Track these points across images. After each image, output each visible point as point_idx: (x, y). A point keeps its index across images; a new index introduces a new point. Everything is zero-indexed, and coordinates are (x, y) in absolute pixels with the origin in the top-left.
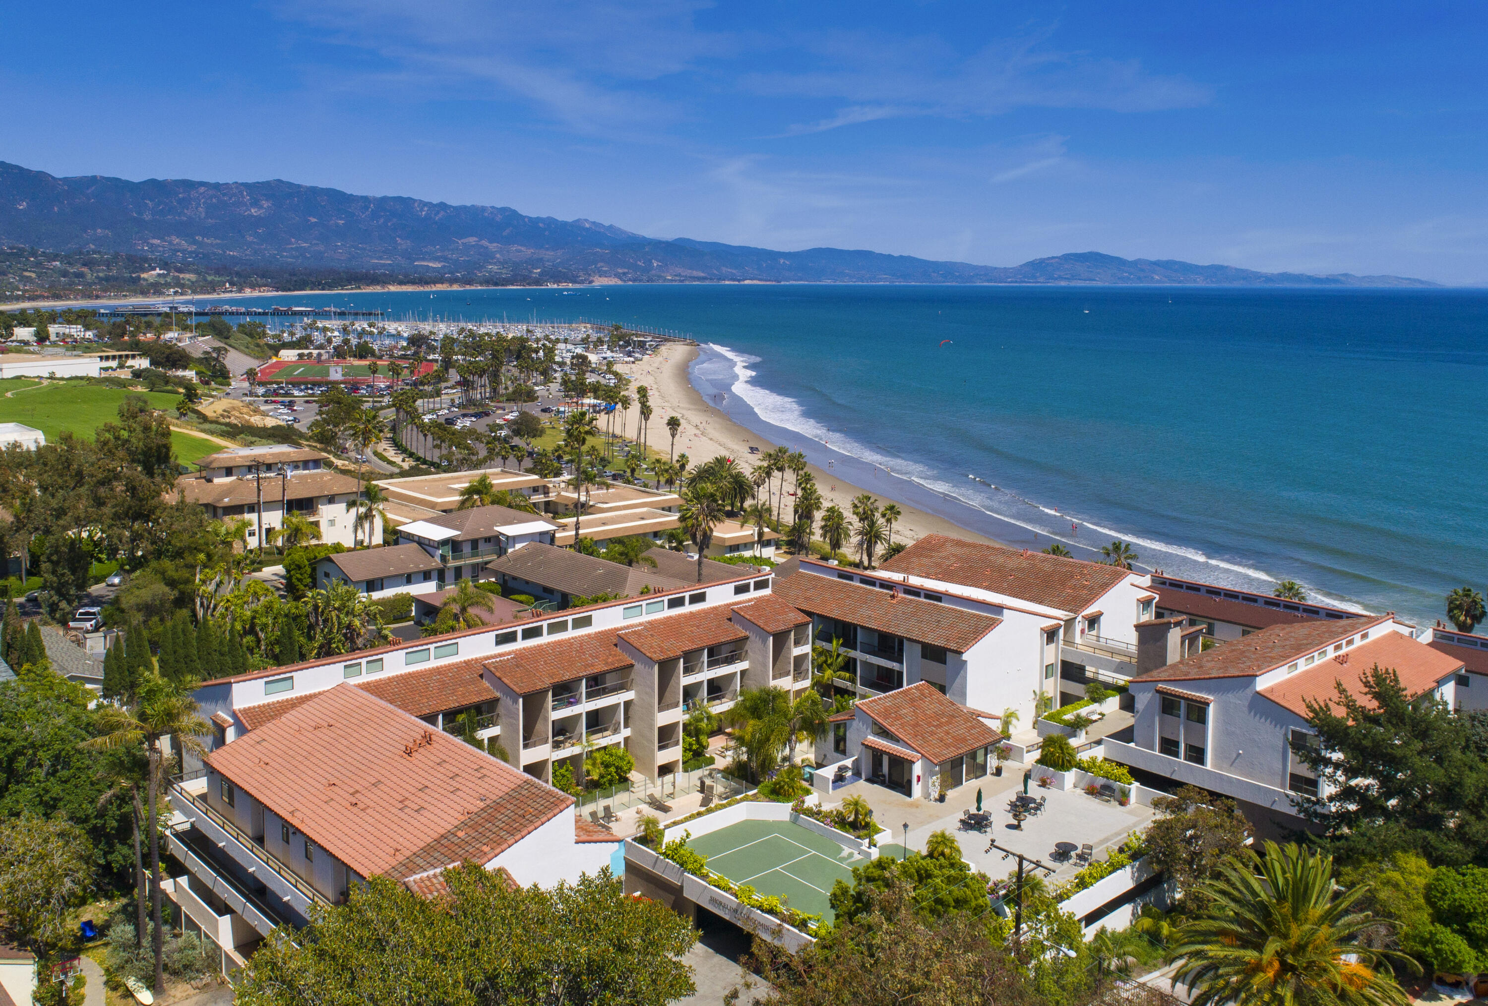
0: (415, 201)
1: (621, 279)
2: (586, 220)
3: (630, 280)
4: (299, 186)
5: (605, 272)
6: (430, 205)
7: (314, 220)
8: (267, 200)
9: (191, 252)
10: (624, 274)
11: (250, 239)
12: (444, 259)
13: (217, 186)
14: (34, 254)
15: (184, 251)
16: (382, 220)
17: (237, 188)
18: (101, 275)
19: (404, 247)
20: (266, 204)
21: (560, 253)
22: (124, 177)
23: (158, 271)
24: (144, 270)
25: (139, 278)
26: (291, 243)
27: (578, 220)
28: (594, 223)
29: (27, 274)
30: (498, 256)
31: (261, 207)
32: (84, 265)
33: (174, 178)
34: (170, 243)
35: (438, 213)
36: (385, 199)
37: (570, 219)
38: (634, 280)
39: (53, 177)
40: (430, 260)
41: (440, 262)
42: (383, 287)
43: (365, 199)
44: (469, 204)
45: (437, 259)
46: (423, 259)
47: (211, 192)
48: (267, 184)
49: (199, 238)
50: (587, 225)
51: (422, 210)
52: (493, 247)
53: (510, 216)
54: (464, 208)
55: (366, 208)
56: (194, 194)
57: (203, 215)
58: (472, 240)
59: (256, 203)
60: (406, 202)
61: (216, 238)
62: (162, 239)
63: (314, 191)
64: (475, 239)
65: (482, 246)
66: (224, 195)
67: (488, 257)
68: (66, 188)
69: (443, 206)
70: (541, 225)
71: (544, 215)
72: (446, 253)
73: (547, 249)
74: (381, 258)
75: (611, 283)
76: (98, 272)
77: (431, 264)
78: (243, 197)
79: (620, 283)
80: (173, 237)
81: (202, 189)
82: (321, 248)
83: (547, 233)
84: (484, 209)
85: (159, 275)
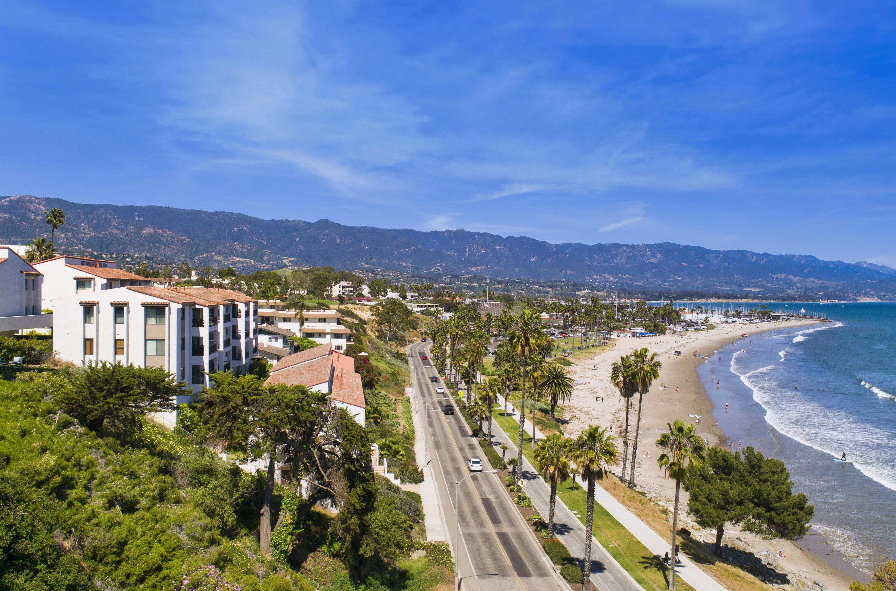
0: (748, 252)
1: (880, 299)
2: (865, 262)
3: (887, 300)
4: (679, 245)
5: (872, 295)
6: (758, 254)
7: (685, 264)
8: (660, 254)
9: (615, 283)
10: (884, 296)
11: (648, 275)
12: (763, 286)
13: (633, 247)
14: (528, 282)
15: (610, 282)
16: (727, 264)
17: (643, 247)
18: (557, 292)
19: (738, 280)
20: (659, 256)
21: (842, 283)
22: (585, 243)
23: (586, 291)
24: (580, 290)
25: (575, 294)
26: (671, 278)
27: (860, 263)
28: (871, 264)
29: (520, 291)
30: (798, 285)
31: (656, 258)
32: (550, 287)
33: (610, 243)
34: (604, 278)
35: (763, 259)
36: (730, 252)
37: (853, 262)
38: (891, 300)
39: (549, 244)
40: (753, 287)
41: (759, 288)
42: (707, 300)
43: (718, 252)
44: (784, 254)
45: (758, 287)
46: (749, 287)
47: (629, 250)
48: (661, 245)
49: (620, 275)
50: (865, 266)
51: (752, 258)
52: (796, 279)
53: (812, 260)
54: (781, 256)
55: (718, 257)
56: (620, 251)
57: (624, 263)
58: (783, 275)
59: (653, 256)
60: (742, 253)
61: (629, 275)
62: (600, 276)
63: (687, 247)
64: (785, 274)
65: (789, 279)
66: (636, 251)
67: (791, 284)
68: (555, 249)
69: (766, 255)
70: (832, 266)
71: (835, 260)
72: (764, 283)
73: (833, 281)
74: (723, 286)
75: (872, 301)
76: (556, 291)
77: (753, 290)
78: (646, 252)
79: (879, 301)
80: (606, 275)
81: (624, 248)
82: (688, 280)
83: (835, 271)
84: (793, 256)
85: (587, 293)
